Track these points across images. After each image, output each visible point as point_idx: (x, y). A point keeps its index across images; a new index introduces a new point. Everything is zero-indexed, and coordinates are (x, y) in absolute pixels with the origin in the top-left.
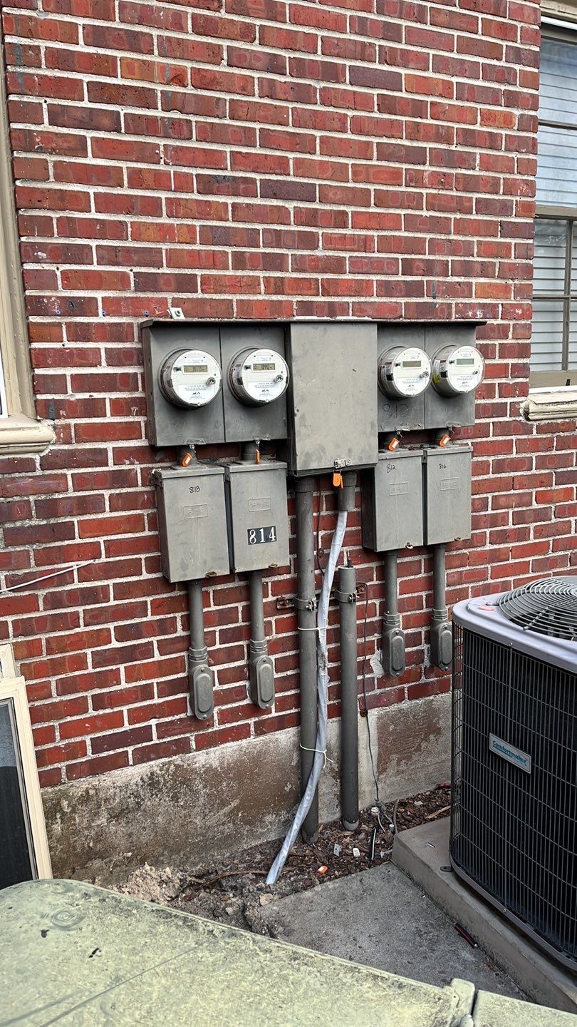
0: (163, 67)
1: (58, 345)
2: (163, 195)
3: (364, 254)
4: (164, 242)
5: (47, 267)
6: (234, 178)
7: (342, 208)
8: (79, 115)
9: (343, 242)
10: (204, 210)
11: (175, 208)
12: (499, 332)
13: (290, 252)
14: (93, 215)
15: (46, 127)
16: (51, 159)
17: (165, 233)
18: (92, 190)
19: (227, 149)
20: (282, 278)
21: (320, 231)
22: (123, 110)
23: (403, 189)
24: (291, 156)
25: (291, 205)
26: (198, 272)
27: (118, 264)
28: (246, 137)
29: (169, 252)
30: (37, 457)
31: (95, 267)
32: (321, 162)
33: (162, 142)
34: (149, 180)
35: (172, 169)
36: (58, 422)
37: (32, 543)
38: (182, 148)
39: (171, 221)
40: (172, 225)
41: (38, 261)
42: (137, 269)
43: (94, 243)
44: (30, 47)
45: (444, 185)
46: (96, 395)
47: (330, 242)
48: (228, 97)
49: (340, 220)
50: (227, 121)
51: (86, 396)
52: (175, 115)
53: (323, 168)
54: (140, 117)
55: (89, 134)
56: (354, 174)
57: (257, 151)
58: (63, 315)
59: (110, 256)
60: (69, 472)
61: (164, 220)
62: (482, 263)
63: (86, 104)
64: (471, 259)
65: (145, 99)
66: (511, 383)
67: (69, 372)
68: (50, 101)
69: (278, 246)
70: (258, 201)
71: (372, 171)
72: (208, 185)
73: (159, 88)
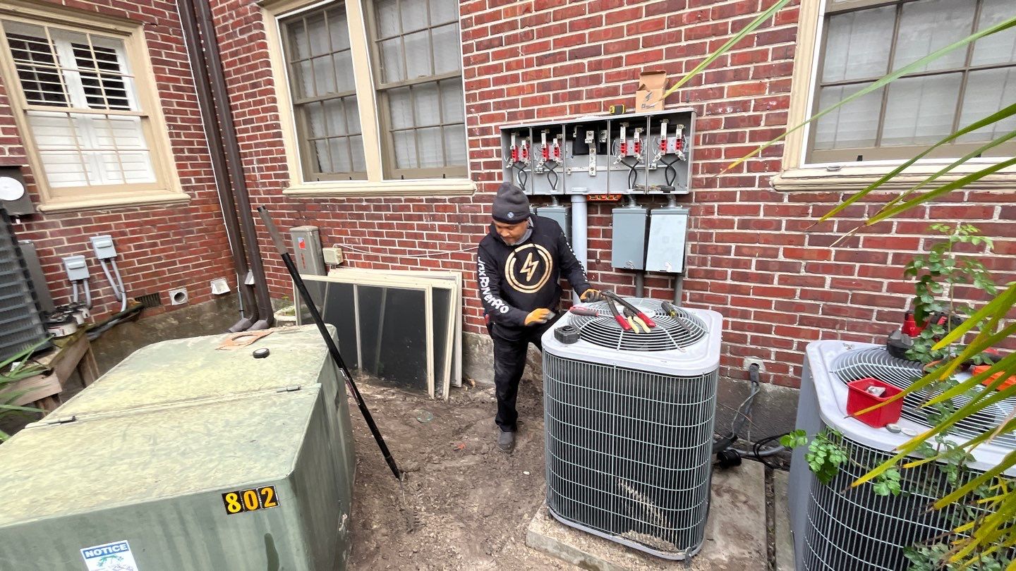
0: (521, 7)
1: (478, 149)
2: (520, 72)
3: (633, 81)
4: (520, 94)
5: (475, 115)
6: (554, 54)
7: (619, 55)
8: (485, 43)
9: (619, 76)
10: (539, 74)
11: (526, 77)
12: (749, 122)
13: (584, 89)
14: (492, 88)
15: (476, 53)
16: (476, 66)
17: (520, 90)
18: (491, 77)
19: (551, 39)
20: (579, 105)
21: (604, 72)
22: (503, 35)
23: (666, 31)
24: (587, 32)
25: (585, 61)
26: (536, 108)
27: (500, 109)
28: (562, 29)
29: (523, 99)
30: (471, 197)
31: (492, 112)
32: (606, 30)
33: (519, 45)
34: (514, 65)
35: (524, 58)
36: (479, 182)
37: (470, 232)
38: (528, 45)
39: (525, 84)
40: (523, 86)
41: (471, 113)
42: (509, 110)
43: (491, 101)
44: (468, 18)
45: (700, 20)
46: (492, 171)
47: (610, 78)
48: (551, 10)
49: (617, 62)
50: (552, 23)
51: (488, 171)
52: (527, 29)
53: (606, 34)
54: (510, 36)
55: (490, 51)
56: (628, 31)
57: (568, 34)
58: (480, 135)
59: (498, 106)
60: (482, 204)
61: (521, 84)
62: (736, 70)
63: (490, 37)
64: (725, 69)
65: (512, 25)
66: (761, 161)
67: (482, 160)
68: (477, 40)
69: (578, 86)
70: (568, 63)
71: (640, 26)
72: (541, 61)
73: (519, 18)
